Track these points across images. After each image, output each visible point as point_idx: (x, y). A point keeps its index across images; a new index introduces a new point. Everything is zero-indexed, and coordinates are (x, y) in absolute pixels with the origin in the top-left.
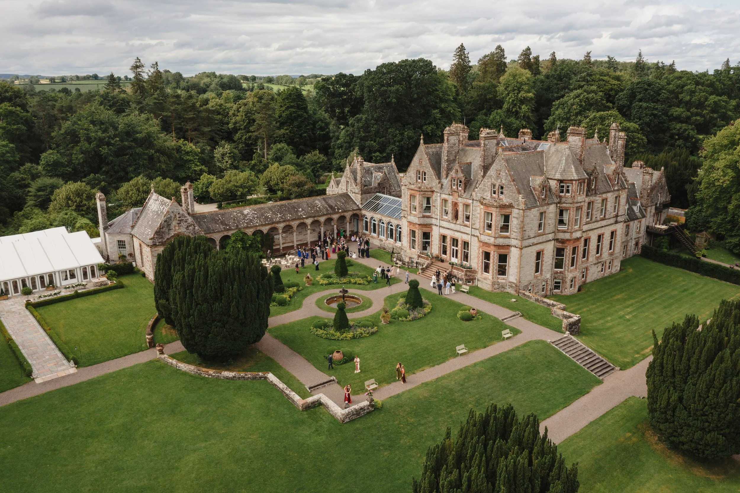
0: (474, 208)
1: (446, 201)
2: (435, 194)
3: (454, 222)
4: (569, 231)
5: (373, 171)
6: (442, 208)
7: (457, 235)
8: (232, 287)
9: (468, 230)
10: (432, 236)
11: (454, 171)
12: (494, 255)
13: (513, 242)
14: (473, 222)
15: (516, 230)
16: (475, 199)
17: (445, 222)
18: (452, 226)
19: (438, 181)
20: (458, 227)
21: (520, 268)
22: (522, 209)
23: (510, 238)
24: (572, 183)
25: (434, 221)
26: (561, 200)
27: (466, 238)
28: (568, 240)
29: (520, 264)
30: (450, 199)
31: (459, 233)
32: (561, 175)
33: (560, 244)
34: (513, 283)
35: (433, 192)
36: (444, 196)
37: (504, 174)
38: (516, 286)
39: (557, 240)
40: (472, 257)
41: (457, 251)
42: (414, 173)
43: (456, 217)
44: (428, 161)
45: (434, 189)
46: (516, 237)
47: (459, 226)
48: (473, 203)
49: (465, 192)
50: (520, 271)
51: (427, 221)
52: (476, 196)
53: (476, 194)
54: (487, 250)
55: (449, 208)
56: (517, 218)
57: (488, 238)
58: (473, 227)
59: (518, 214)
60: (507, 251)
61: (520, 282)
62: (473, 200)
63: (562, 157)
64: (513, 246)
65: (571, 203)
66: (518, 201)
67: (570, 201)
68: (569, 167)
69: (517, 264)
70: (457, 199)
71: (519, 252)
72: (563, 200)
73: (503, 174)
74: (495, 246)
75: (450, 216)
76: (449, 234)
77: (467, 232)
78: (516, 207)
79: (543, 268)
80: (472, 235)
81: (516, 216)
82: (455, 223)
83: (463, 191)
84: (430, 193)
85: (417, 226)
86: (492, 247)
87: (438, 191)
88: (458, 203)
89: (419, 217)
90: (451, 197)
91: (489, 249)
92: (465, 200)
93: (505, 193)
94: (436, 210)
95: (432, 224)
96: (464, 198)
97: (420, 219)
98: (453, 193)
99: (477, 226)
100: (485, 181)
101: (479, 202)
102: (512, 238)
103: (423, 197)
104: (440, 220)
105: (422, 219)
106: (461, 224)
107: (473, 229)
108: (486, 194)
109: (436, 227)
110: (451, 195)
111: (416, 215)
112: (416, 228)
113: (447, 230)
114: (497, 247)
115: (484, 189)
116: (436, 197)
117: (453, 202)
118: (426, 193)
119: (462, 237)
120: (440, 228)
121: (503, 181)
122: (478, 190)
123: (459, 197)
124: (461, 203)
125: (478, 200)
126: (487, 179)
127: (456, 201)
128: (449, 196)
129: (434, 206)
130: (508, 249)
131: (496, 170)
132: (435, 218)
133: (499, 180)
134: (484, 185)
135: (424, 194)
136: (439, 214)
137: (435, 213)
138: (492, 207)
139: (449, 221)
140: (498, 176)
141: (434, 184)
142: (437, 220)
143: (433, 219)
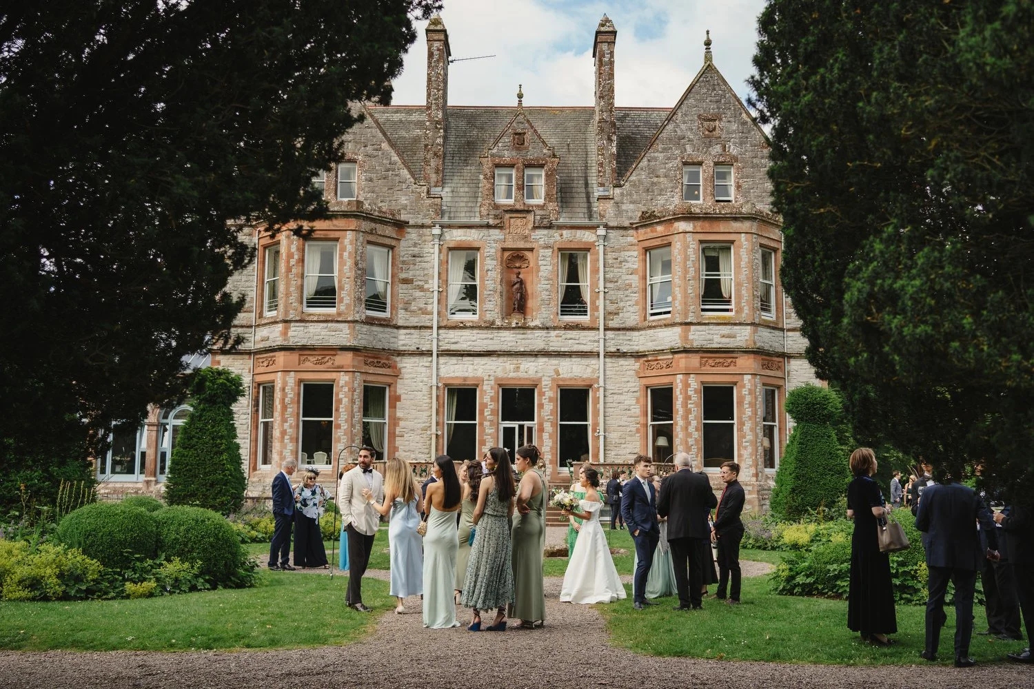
0: (610, 256)
2: (412, 234)
3: (517, 323)
7: (527, 371)
9: (585, 340)
10: (396, 399)
12: (755, 387)
13: (792, 342)
14: (611, 308)
16: (613, 224)
17: (466, 333)
18: (507, 340)
19: (422, 186)
20: (534, 340)
23: (782, 329)
25: (404, 340)
27: (574, 371)
30: (490, 241)
31: (542, 360)
35: (401, 226)
36: (458, 236)
37: (734, 126)
40: (613, 437)
41: (530, 429)
43: (517, 301)
45: (403, 217)
47: (539, 333)
49: (561, 206)
51: (381, 338)
52: (619, 212)
53: (619, 204)
54: (718, 377)
55: (490, 276)
57: (726, 330)
58: (611, 324)
60: (781, 373)
62: (606, 227)
64: (799, 357)
70: (525, 238)
73: (729, 126)
75: (491, 305)
76: (490, 372)
77: (586, 348)
80: (609, 355)
82: (524, 328)
83: (553, 205)
84: (389, 231)
85: (346, 359)
86: (747, 363)
87: (428, 221)
88: (531, 250)
89: (356, 321)
90: (496, 234)
91: (731, 369)
92: (565, 232)
93: (745, 186)
94: (418, 294)
95: (401, 353)
96: (560, 227)
97: (358, 327)
98: (508, 216)
99: (631, 316)
100: (655, 159)
101: (631, 232)
102: (789, 330)
103: (369, 242)
104: (439, 328)
105: (366, 328)
106: (549, 324)
107: (610, 334)
108: (661, 201)
109: (416, 359)
110: (495, 227)
111: (339, 314)
112: (339, 369)
113: (477, 360)
114: (759, 358)
115: (653, 184)
116: (415, 245)
117: (504, 250)
118: (380, 228)
119: (557, 373)
120: (442, 360)
121: (734, 150)
122: (622, 194)
123: (535, 228)
124: (547, 247)
125: (626, 224)
126: (664, 150)
127: (521, 245)
128: (485, 232)
129: (406, 281)
130: (779, 368)
131: (699, 117)
132: (415, 328)
133: (717, 149)
134: (653, 172)
135: (371, 232)
136: (435, 308)
137: (413, 307)
138: (736, 219)
139: (490, 326)
140: (708, 137)
141: (404, 200)
142: (426, 333)
143: (402, 331)
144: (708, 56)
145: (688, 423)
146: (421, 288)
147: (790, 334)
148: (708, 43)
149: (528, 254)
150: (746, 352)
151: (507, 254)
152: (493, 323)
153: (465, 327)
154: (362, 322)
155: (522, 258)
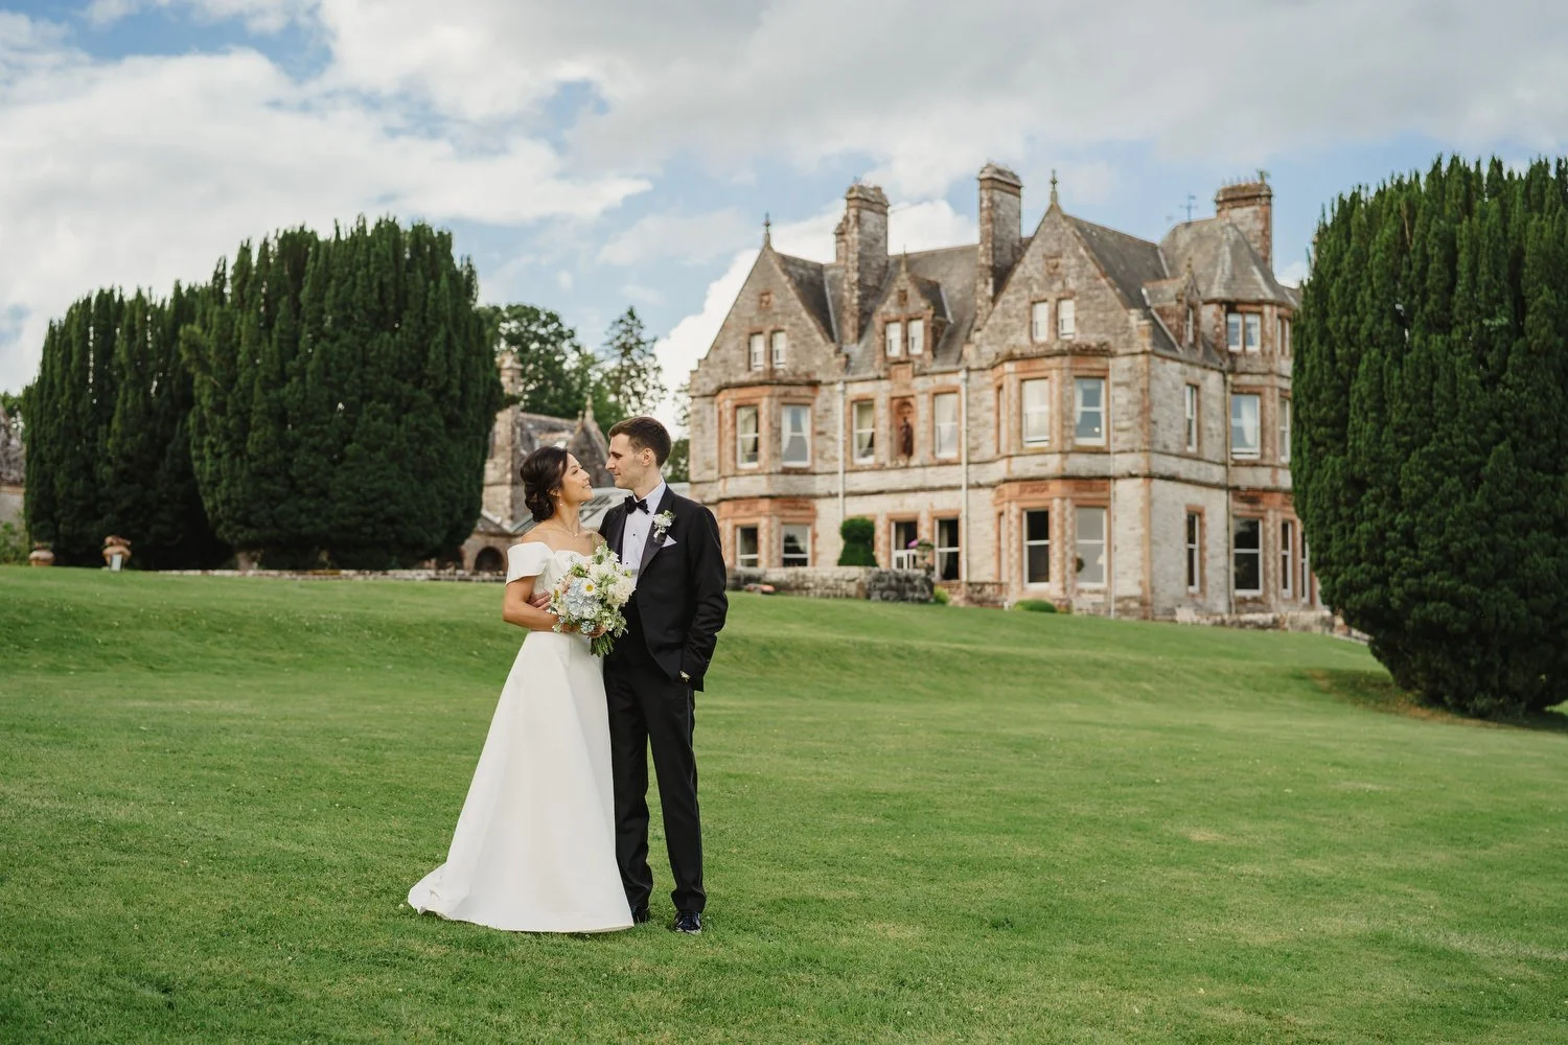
1: (864, 405)
2: (824, 391)
3: (902, 463)
4: (1267, 462)
5: (534, 434)
6: (851, 432)
7: (910, 506)
8: (437, 286)
10: (815, 536)
11: (893, 298)
12: (1064, 509)
13: (1119, 464)
14: (973, 444)
15: (1125, 424)
16: (973, 366)
17: (865, 475)
18: (894, 479)
19: (831, 348)
20: (915, 477)
21: (1152, 543)
22: (1144, 353)
23: (1108, 453)
24: (1261, 314)
25: (820, 485)
26: (1233, 362)
27: (945, 503)
28: (1266, 490)
29: (1150, 531)
30: (881, 392)
31: (921, 495)
32: (1227, 287)
33: (1246, 506)
34: (1132, 598)
35: (814, 385)
36: (858, 390)
37: (1073, 261)
38: (1143, 603)
39: (1234, 490)
40: (974, 560)
42: (738, 347)
43: (906, 445)
44: (792, 294)
45: (818, 377)
46: (1127, 447)
47: (919, 471)
48: (967, 380)
49: (935, 356)
50: (1150, 553)
51: (799, 485)
52: (979, 355)
53: (978, 348)
54: (1035, 502)
55: (879, 423)
56: (1127, 385)
57: (1039, 459)
58: (974, 458)
59: (1130, 369)
60: (1104, 495)
61: (1153, 590)
62: (968, 370)
63: (1217, 248)
64: (1123, 477)
65: (1264, 374)
66: (1126, 328)
67: (1261, 366)
68: (1247, 272)
69: (1141, 531)
70: (908, 386)
71: (1142, 491)
72: (1242, 364)
73: (1069, 262)
74: (1064, 478)
75: (883, 449)
76: (879, 511)
77: (952, 482)
78: (1120, 351)
79: (1208, 572)
80: (970, 487)
81: (1126, 377)
82: (907, 467)
83: (928, 354)
84: (804, 391)
85: (765, 505)
86: (1056, 487)
87: (835, 379)
88: (912, 396)
89: (770, 474)
90: (885, 384)
91: (1045, 495)
92: (938, 378)
93: (1081, 319)
94: (830, 444)
95: (816, 497)
96: (933, 374)
97: (774, 477)
98: (894, 367)
99: (988, 451)
100: (1008, 302)
101: (989, 372)
102: (1115, 453)
103: (784, 404)
104: (845, 472)
105: (782, 478)
106: (926, 462)
107: (972, 467)
108: (1012, 340)
109: (828, 501)
110: (884, 379)
111: (760, 468)
112: (760, 514)
113: (873, 498)
114: (1071, 482)
115: (1006, 325)
116: (827, 401)
117: (893, 398)
118: (793, 390)
119: (932, 505)
120: (848, 499)
121: (1072, 284)
122: (981, 338)
123: (915, 376)
124: (923, 393)
125: (984, 364)
126: (1016, 292)
127: (904, 393)
128: (877, 383)
129: (821, 433)
130: (1104, 490)
131: (1044, 256)
132: (827, 473)
133: (1058, 285)
134: (1006, 314)
135: (786, 395)
136: (840, 455)
137: (826, 456)
138: (1048, 357)
139: (881, 468)
140: (1051, 274)
141: (818, 362)
142: (834, 477)
143: (819, 478)
144: (1054, 196)
145: (1010, 546)
146: (832, 439)
147: (1117, 456)
148: (1054, 182)
149: (911, 400)
150: (1056, 478)
151: (896, 402)
152: (884, 465)
153: (864, 470)
154: (777, 473)
155: (908, 404)
